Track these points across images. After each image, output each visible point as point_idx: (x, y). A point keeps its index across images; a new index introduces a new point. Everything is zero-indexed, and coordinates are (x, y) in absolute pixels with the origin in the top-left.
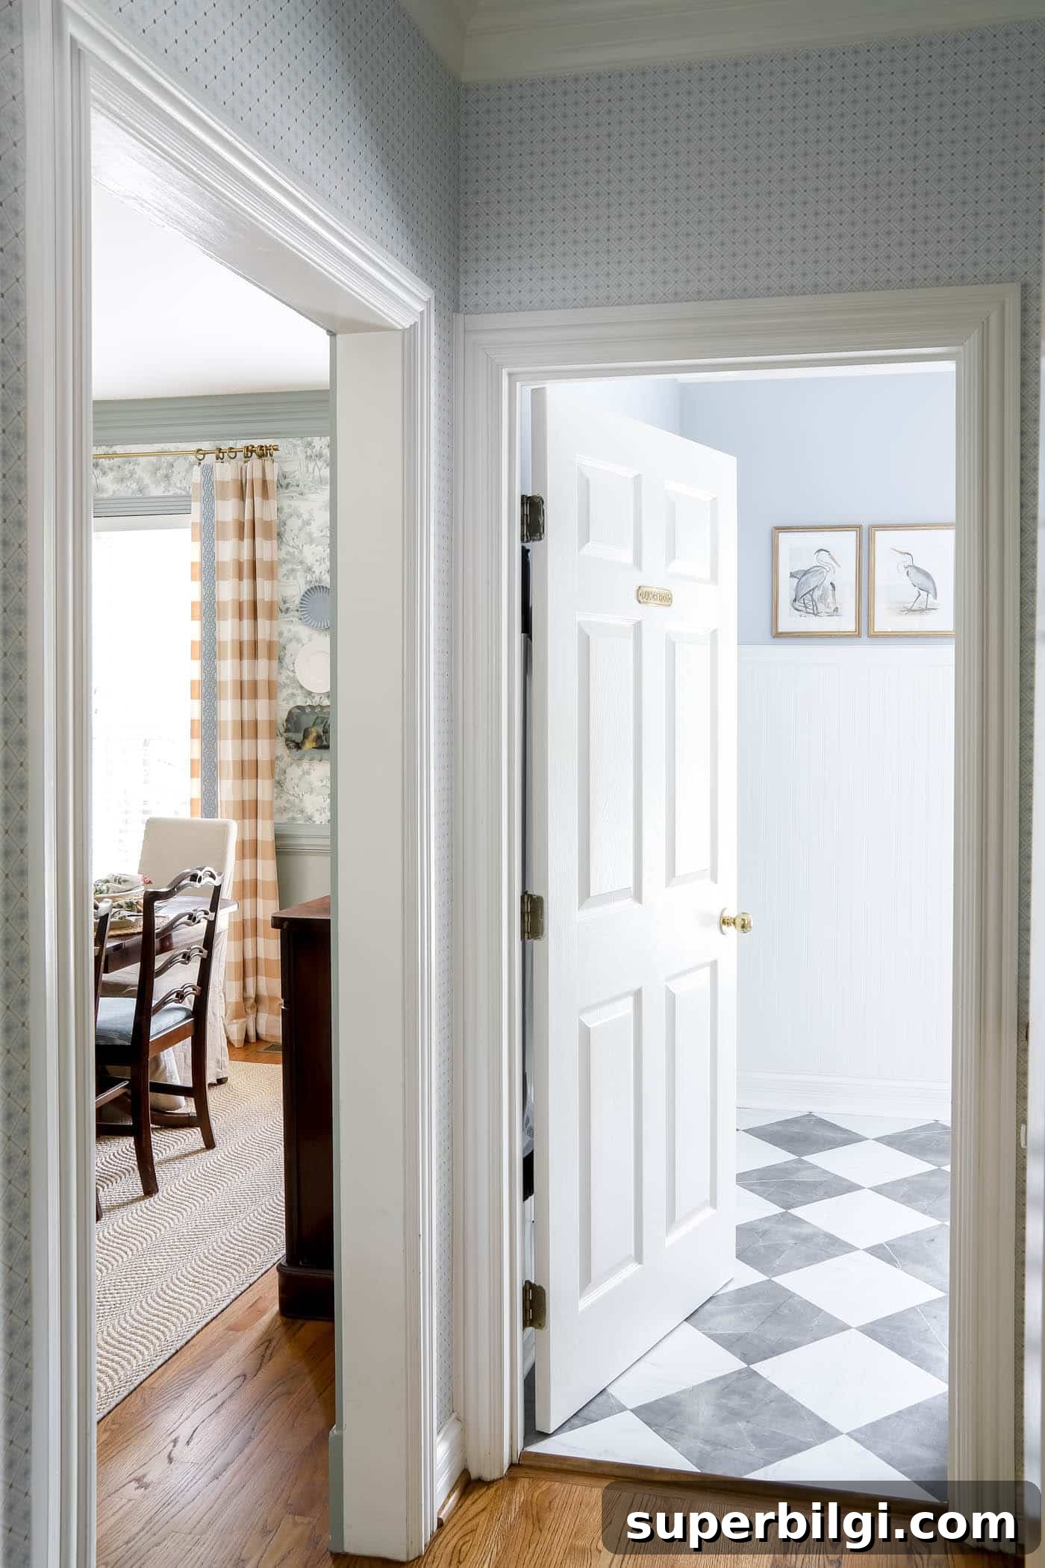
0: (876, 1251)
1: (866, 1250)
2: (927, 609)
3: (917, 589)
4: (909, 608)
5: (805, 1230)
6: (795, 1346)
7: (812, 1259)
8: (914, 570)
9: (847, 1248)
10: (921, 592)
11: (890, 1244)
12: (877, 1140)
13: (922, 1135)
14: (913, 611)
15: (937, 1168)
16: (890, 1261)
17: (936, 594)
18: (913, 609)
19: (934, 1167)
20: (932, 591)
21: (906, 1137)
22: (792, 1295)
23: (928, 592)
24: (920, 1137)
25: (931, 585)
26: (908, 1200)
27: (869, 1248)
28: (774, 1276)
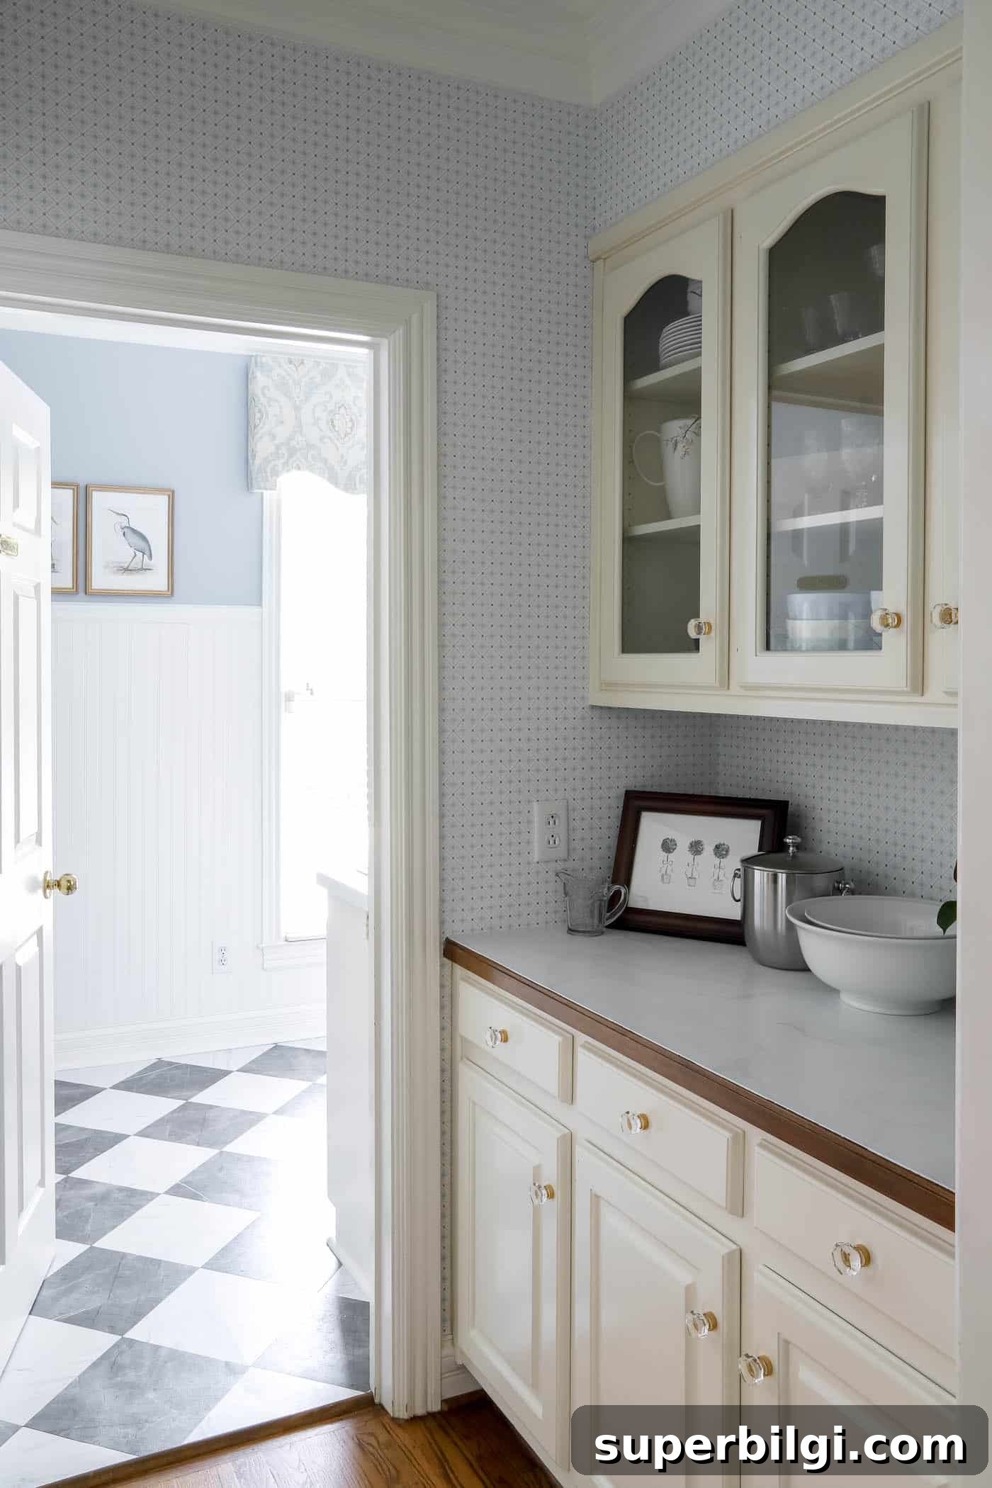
0: (176, 1190)
1: (166, 1193)
2: (142, 569)
3: (133, 548)
4: (126, 565)
5: (98, 1190)
6: (157, 1301)
7: (121, 1215)
8: (129, 530)
9: (147, 1196)
10: (137, 553)
11: (186, 1181)
12: (115, 1087)
13: (153, 1074)
14: (130, 570)
15: (185, 1101)
16: (195, 1197)
17: (151, 555)
18: (130, 568)
19: (182, 1102)
20: (147, 552)
21: (141, 1079)
22: (123, 1256)
23: (144, 553)
24: (152, 1077)
25: (147, 548)
26: (176, 1136)
27: (169, 1190)
28: (94, 1243)
